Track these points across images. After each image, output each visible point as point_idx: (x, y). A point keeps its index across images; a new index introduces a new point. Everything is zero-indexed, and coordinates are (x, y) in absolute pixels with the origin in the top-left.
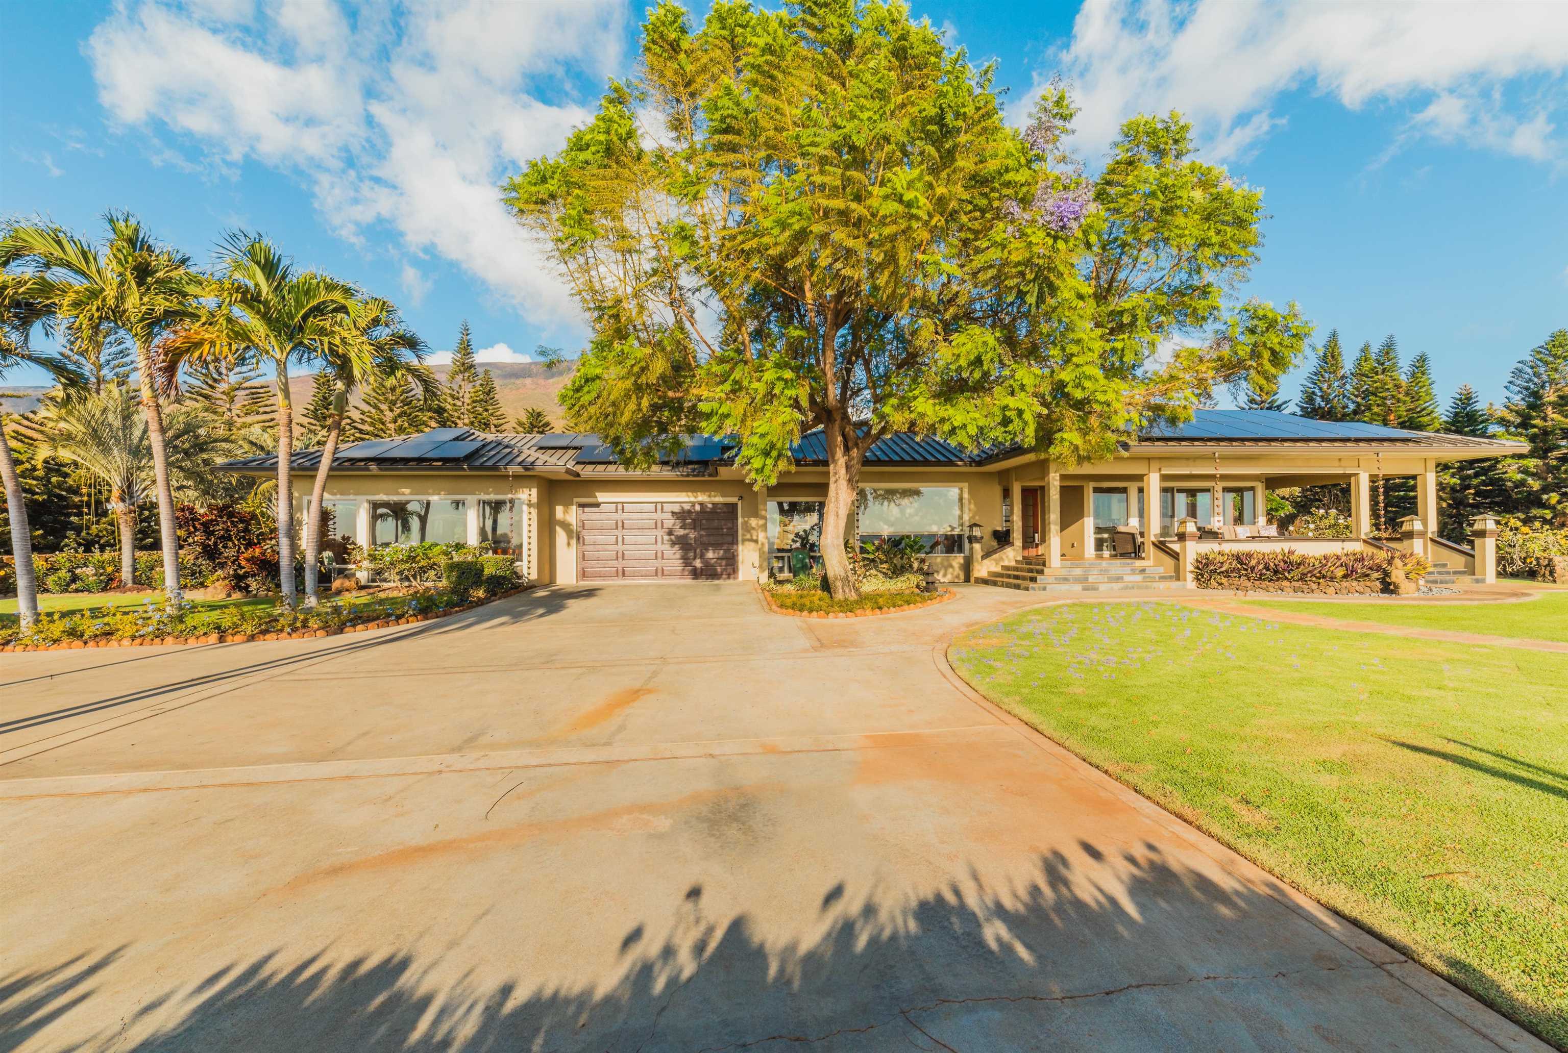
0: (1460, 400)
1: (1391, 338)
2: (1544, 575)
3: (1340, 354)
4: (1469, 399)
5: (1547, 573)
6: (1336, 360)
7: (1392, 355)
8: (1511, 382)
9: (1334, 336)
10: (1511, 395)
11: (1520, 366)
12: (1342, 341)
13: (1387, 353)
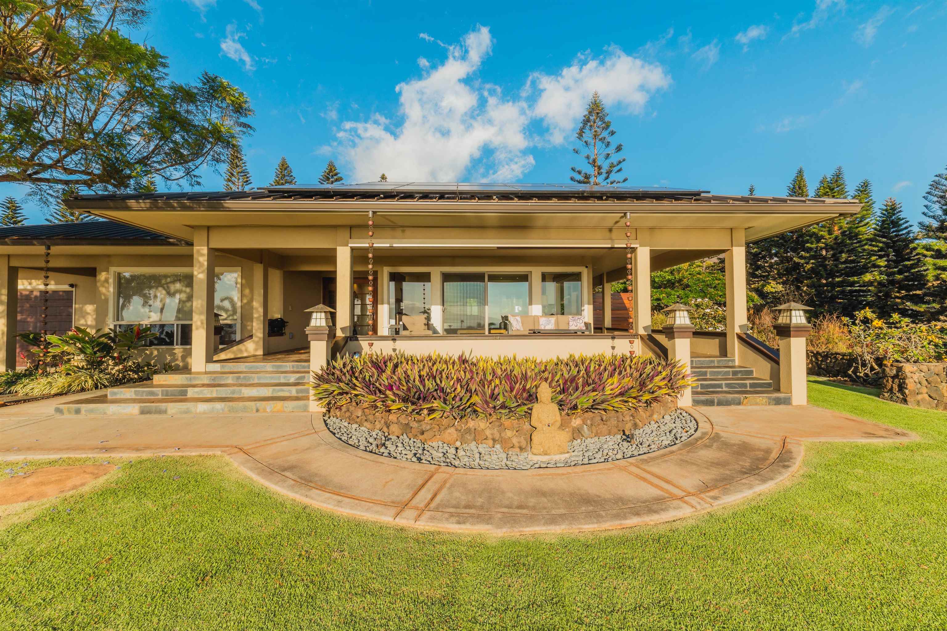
0: (886, 210)
1: (839, 169)
2: (891, 390)
3: (804, 186)
4: (893, 209)
5: (896, 387)
6: (802, 190)
7: (840, 182)
8: (928, 193)
9: (800, 172)
10: (930, 204)
11: (937, 178)
12: (806, 176)
13: (837, 181)
